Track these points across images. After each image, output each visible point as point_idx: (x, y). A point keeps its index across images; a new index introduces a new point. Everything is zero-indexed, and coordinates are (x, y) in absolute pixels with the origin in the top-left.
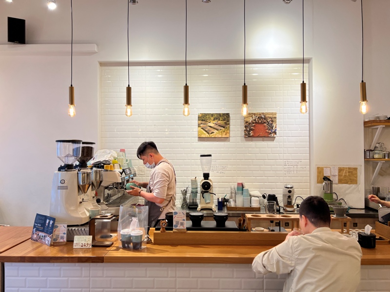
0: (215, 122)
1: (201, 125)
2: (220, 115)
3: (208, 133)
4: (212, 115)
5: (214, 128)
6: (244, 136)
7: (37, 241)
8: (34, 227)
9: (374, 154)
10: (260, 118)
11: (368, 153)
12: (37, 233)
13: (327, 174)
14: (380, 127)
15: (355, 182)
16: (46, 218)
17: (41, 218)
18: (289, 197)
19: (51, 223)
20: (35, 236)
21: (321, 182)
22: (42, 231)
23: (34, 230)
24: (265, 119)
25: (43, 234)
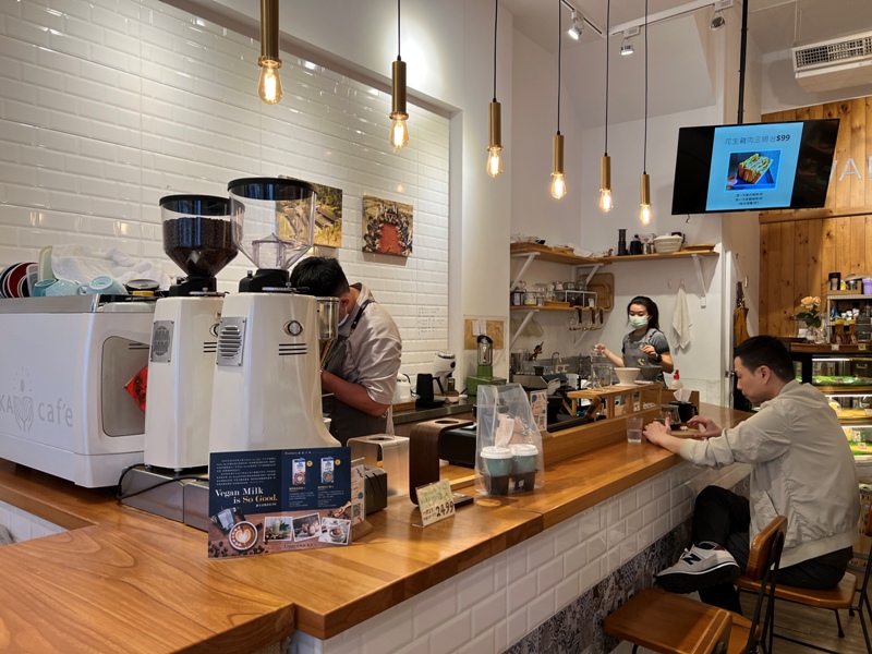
0: (318, 205)
2: (325, 189)
6: (364, 249)
7: (256, 551)
8: (216, 506)
9: (525, 299)
10: (390, 212)
11: (517, 297)
12: (251, 520)
13: (477, 333)
14: (532, 255)
15: (501, 346)
16: (282, 459)
17: (254, 463)
18: (450, 375)
19: (327, 466)
20: (243, 537)
21: (468, 346)
22: (277, 509)
23: (225, 517)
24: (398, 216)
25: (288, 518)
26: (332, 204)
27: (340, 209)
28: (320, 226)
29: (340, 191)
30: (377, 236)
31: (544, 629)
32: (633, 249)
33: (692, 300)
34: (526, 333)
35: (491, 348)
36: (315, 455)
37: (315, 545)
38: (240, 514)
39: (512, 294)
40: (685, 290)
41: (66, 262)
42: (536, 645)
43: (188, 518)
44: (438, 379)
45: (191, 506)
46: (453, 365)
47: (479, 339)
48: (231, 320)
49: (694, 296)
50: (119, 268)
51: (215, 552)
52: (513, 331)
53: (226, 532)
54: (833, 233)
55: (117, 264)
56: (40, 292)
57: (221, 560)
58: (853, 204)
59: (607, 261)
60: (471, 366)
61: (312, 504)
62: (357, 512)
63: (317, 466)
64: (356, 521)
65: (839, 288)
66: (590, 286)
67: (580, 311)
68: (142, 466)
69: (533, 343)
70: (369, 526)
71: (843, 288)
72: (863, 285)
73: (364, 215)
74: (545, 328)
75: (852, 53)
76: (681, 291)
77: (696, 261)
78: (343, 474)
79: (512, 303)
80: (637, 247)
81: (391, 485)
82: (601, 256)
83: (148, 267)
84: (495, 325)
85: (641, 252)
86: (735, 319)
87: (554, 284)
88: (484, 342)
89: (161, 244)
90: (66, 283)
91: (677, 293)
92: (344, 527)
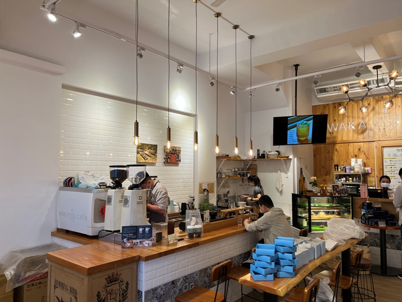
0: (149, 150)
1: (140, 153)
2: (152, 145)
3: (145, 159)
4: (148, 145)
5: (148, 156)
6: (164, 162)
7: (132, 247)
8: (123, 238)
9: (222, 175)
10: (173, 150)
11: (219, 174)
12: (130, 241)
13: (204, 188)
14: (224, 160)
15: (213, 192)
16: (137, 228)
17: (131, 229)
18: (193, 203)
19: (147, 229)
20: (129, 244)
21: (200, 192)
22: (136, 239)
23: (125, 240)
24: (176, 151)
25: (138, 241)
26: (154, 150)
27: (157, 151)
28: (150, 157)
29: (156, 145)
30: (169, 158)
31: (201, 271)
32: (262, 156)
33: (283, 174)
34: (224, 186)
35: (208, 194)
36: (144, 227)
37: (144, 247)
38: (128, 239)
39: (217, 173)
40: (281, 171)
41: (83, 178)
42: (198, 275)
43: (116, 243)
44: (188, 205)
45: (116, 239)
46: (194, 200)
47: (204, 190)
48: (127, 196)
49: (284, 173)
50: (95, 178)
51: (123, 248)
52: (218, 186)
53: (125, 243)
54: (338, 149)
55: (94, 177)
56: (77, 186)
57: (124, 249)
58: (344, 139)
59: (254, 160)
60: (202, 199)
61: (143, 238)
62: (154, 240)
63: (145, 229)
64: (154, 242)
65: (338, 170)
66: (248, 169)
67: (243, 179)
68: (104, 230)
69: (227, 190)
70: (156, 243)
71: (339, 170)
72: (345, 169)
73: (164, 152)
74: (231, 185)
75: (335, 90)
76: (279, 171)
77: (283, 161)
78: (150, 231)
79: (217, 177)
80: (263, 156)
81: (163, 235)
82: (251, 158)
83: (103, 179)
84: (211, 185)
85: (264, 158)
86: (300, 181)
87: (235, 169)
88: (205, 191)
89: (109, 177)
90: (83, 184)
91: (278, 172)
92: (150, 243)
